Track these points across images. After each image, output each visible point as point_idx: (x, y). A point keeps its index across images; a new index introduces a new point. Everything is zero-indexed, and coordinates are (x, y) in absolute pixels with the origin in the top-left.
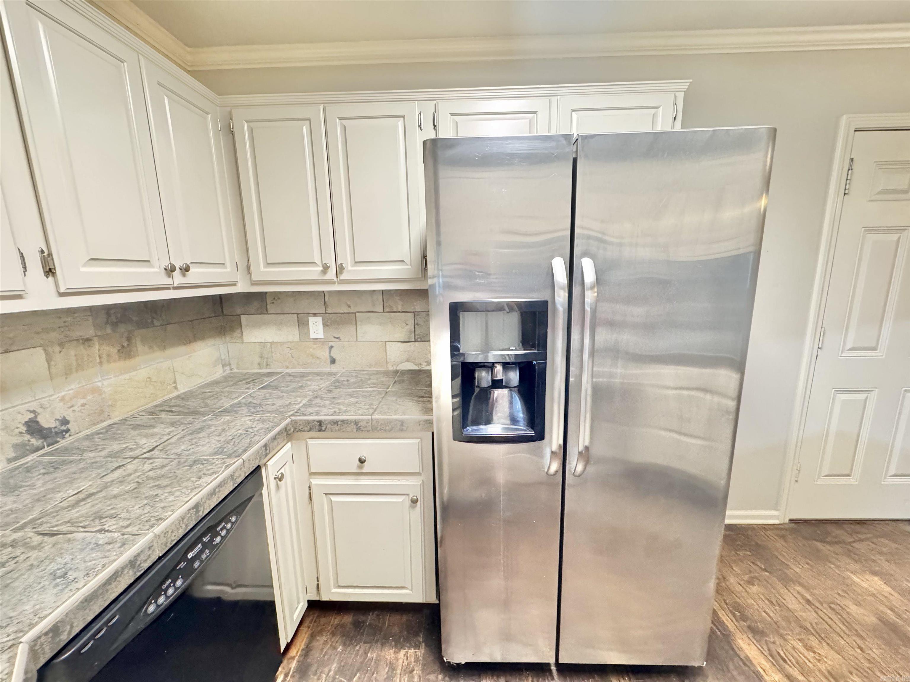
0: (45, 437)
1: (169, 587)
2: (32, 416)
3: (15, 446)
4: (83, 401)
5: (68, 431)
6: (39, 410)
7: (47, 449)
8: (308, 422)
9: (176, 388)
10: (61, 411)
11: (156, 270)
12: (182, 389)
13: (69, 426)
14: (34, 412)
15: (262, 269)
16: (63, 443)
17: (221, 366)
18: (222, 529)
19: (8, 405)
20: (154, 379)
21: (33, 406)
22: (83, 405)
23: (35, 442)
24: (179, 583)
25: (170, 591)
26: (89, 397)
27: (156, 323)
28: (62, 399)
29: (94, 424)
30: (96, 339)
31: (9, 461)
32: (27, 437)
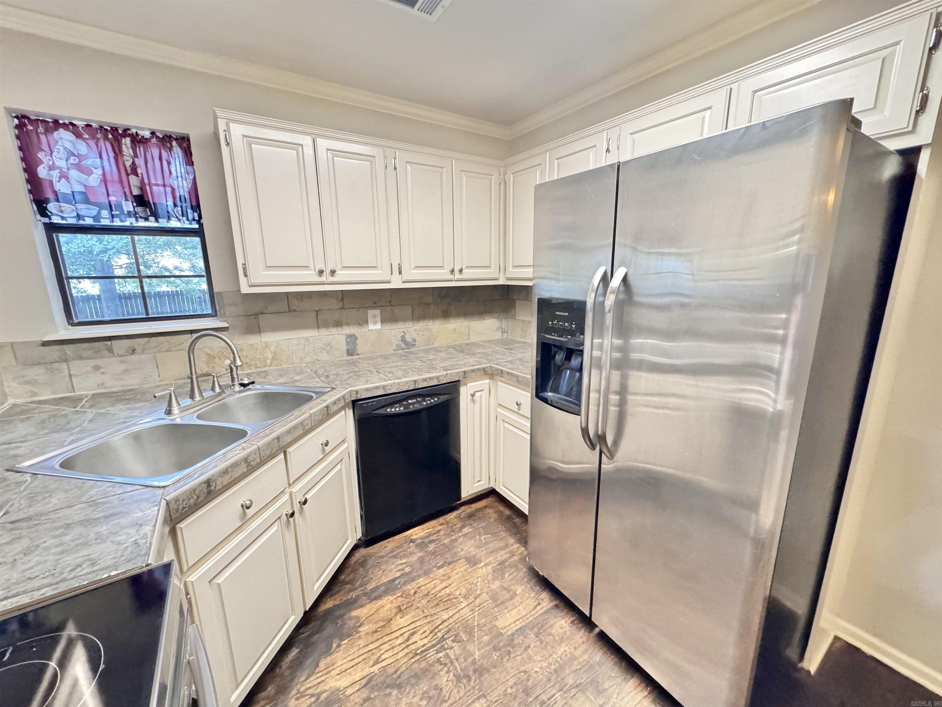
0: (406, 345)
1: (397, 407)
2: (404, 334)
3: (397, 345)
4: (423, 333)
5: (415, 345)
6: (406, 333)
7: (406, 350)
8: (497, 369)
9: (469, 338)
10: (414, 336)
11: (446, 271)
12: (472, 340)
13: (416, 343)
14: (404, 333)
15: (511, 269)
16: (412, 350)
17: (501, 332)
18: (428, 400)
19: (396, 327)
20: (457, 330)
21: (405, 330)
22: (423, 335)
23: (403, 346)
24: (402, 409)
25: (397, 409)
26: (426, 332)
27: (463, 299)
28: (415, 330)
29: (426, 346)
30: (432, 305)
31: (394, 350)
32: (401, 343)
